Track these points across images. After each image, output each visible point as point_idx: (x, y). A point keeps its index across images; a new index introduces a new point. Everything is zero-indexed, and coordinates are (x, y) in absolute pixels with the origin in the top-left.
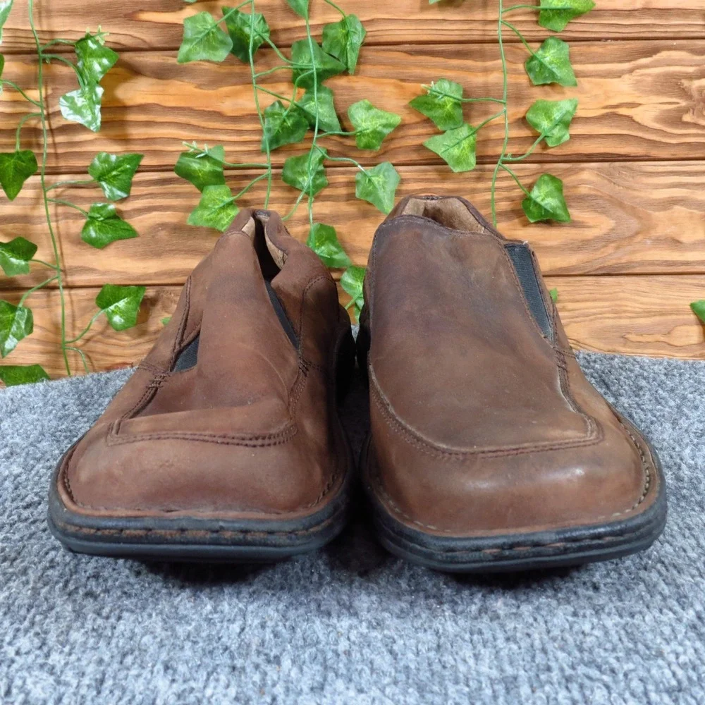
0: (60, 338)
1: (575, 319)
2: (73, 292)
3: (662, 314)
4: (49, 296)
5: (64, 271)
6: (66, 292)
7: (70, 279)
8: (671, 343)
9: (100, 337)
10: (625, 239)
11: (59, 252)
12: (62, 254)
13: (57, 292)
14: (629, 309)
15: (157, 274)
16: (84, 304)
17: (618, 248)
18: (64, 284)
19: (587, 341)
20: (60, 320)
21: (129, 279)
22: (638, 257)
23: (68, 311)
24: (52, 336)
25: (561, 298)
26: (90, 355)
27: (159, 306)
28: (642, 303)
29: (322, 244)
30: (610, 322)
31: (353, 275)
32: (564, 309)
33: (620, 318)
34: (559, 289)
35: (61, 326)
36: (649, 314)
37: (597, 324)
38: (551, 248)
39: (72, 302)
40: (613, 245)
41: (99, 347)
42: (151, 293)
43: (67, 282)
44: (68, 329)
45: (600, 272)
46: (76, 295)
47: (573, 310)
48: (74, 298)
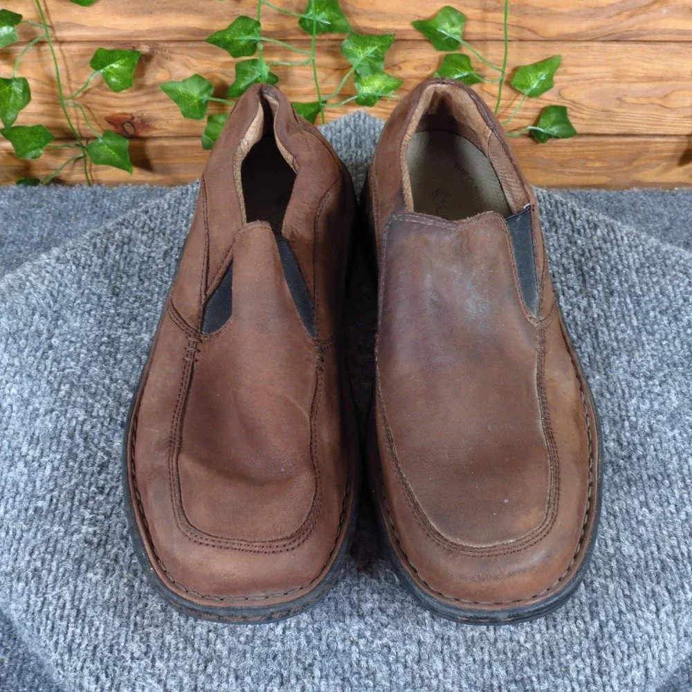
0: (57, 90)
1: (574, 83)
2: (64, 47)
3: (661, 79)
4: (39, 51)
5: (52, 27)
6: (56, 48)
7: (58, 34)
8: (665, 105)
9: (97, 90)
10: (640, 8)
11: (43, 8)
12: (47, 10)
13: (47, 47)
14: (631, 74)
15: (150, 32)
16: (77, 60)
17: (631, 16)
18: (53, 39)
19: (583, 102)
20: (54, 73)
21: (120, 36)
22: (651, 25)
23: (61, 66)
24: (47, 88)
25: (564, 62)
26: (89, 105)
27: (154, 63)
28: (644, 69)
29: (323, 10)
30: (608, 86)
31: (354, 41)
32: (565, 73)
33: (619, 82)
34: (564, 54)
35: (56, 80)
36: (650, 79)
37: (597, 88)
38: (561, 14)
39: (64, 57)
40: (626, 13)
41: (98, 98)
42: (145, 49)
43: (56, 37)
44: (63, 81)
45: (608, 38)
46: (68, 51)
47: (575, 74)
48: (67, 54)
